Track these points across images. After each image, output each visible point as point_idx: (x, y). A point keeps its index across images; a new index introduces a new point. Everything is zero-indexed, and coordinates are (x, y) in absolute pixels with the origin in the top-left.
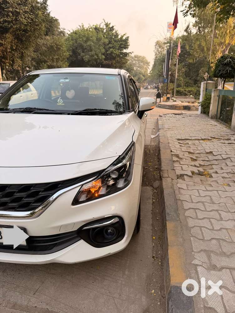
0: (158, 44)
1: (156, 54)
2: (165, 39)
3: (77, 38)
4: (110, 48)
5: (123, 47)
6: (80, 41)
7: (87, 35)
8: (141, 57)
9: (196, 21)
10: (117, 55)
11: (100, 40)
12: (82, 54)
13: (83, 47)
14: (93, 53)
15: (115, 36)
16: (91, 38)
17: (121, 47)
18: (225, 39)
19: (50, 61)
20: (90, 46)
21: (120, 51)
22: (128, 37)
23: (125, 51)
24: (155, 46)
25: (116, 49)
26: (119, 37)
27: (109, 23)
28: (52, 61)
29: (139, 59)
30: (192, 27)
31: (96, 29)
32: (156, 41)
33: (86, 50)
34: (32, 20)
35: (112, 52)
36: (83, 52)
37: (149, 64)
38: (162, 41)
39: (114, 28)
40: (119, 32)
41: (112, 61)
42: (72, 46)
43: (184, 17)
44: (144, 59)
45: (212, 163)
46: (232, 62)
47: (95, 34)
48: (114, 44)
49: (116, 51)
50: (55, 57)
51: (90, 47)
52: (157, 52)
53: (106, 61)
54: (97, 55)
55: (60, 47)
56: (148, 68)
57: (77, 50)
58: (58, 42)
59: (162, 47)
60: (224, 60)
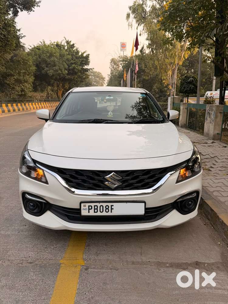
0: (113, 61)
1: (112, 70)
2: (119, 57)
3: (40, 54)
4: (72, 64)
5: (84, 64)
6: (44, 56)
7: (50, 51)
8: (96, 72)
9: (149, 44)
10: (79, 71)
11: (64, 56)
12: (46, 69)
13: (47, 62)
14: (57, 68)
15: (76, 53)
16: (54, 54)
17: (83, 64)
18: (174, 60)
19: (17, 75)
20: (54, 61)
21: (81, 67)
22: (89, 55)
23: (86, 67)
24: (111, 63)
25: (77, 65)
26: (80, 54)
27: (69, 41)
28: (18, 75)
29: (95, 74)
30: (146, 48)
31: (57, 45)
32: (111, 59)
33: (49, 65)
34: (4, 36)
35: (74, 68)
36: (47, 67)
37: (105, 79)
38: (116, 59)
39: (75, 45)
40: (79, 50)
41: (74, 76)
42: (35, 61)
44: (99, 74)
45: (205, 161)
46: (194, 81)
47: (58, 50)
48: (76, 60)
49: (77, 67)
50: (22, 71)
51: (54, 63)
52: (113, 69)
53: (69, 76)
54: (61, 70)
55: (27, 62)
56: (104, 83)
57: (41, 65)
58: (25, 57)
59: (117, 64)
60: (188, 79)
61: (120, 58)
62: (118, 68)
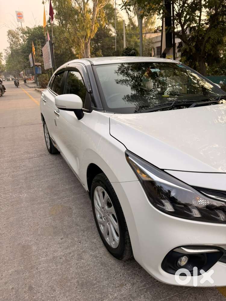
0: (11, 33)
2: (18, 28)
24: (8, 35)
32: (8, 31)
37: (1, 55)
38: (14, 31)
43: (122, 10)
52: (12, 43)
56: (2, 59)
59: (16, 37)
60: (129, 51)
61: (19, 30)
62: (19, 41)
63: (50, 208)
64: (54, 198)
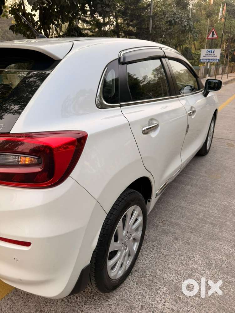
63: (220, 179)
64: (210, 184)
